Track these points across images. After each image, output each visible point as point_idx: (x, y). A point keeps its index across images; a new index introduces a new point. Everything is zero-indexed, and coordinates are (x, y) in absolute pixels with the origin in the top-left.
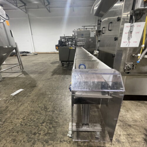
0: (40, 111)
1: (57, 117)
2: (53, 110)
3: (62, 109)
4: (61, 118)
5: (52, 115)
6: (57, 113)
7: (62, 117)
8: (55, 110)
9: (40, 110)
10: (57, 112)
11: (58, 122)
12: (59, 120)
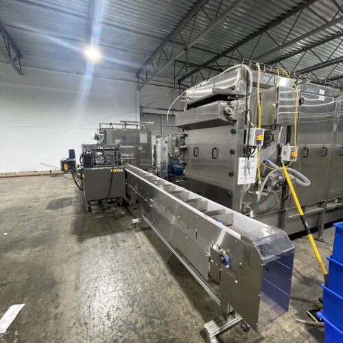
0: (121, 337)
1: (167, 331)
2: (148, 321)
3: (163, 311)
4: (174, 329)
5: (154, 331)
6: (161, 324)
7: (177, 326)
8: (153, 320)
9: (120, 334)
10: (159, 322)
11: (177, 339)
12: (174, 335)
